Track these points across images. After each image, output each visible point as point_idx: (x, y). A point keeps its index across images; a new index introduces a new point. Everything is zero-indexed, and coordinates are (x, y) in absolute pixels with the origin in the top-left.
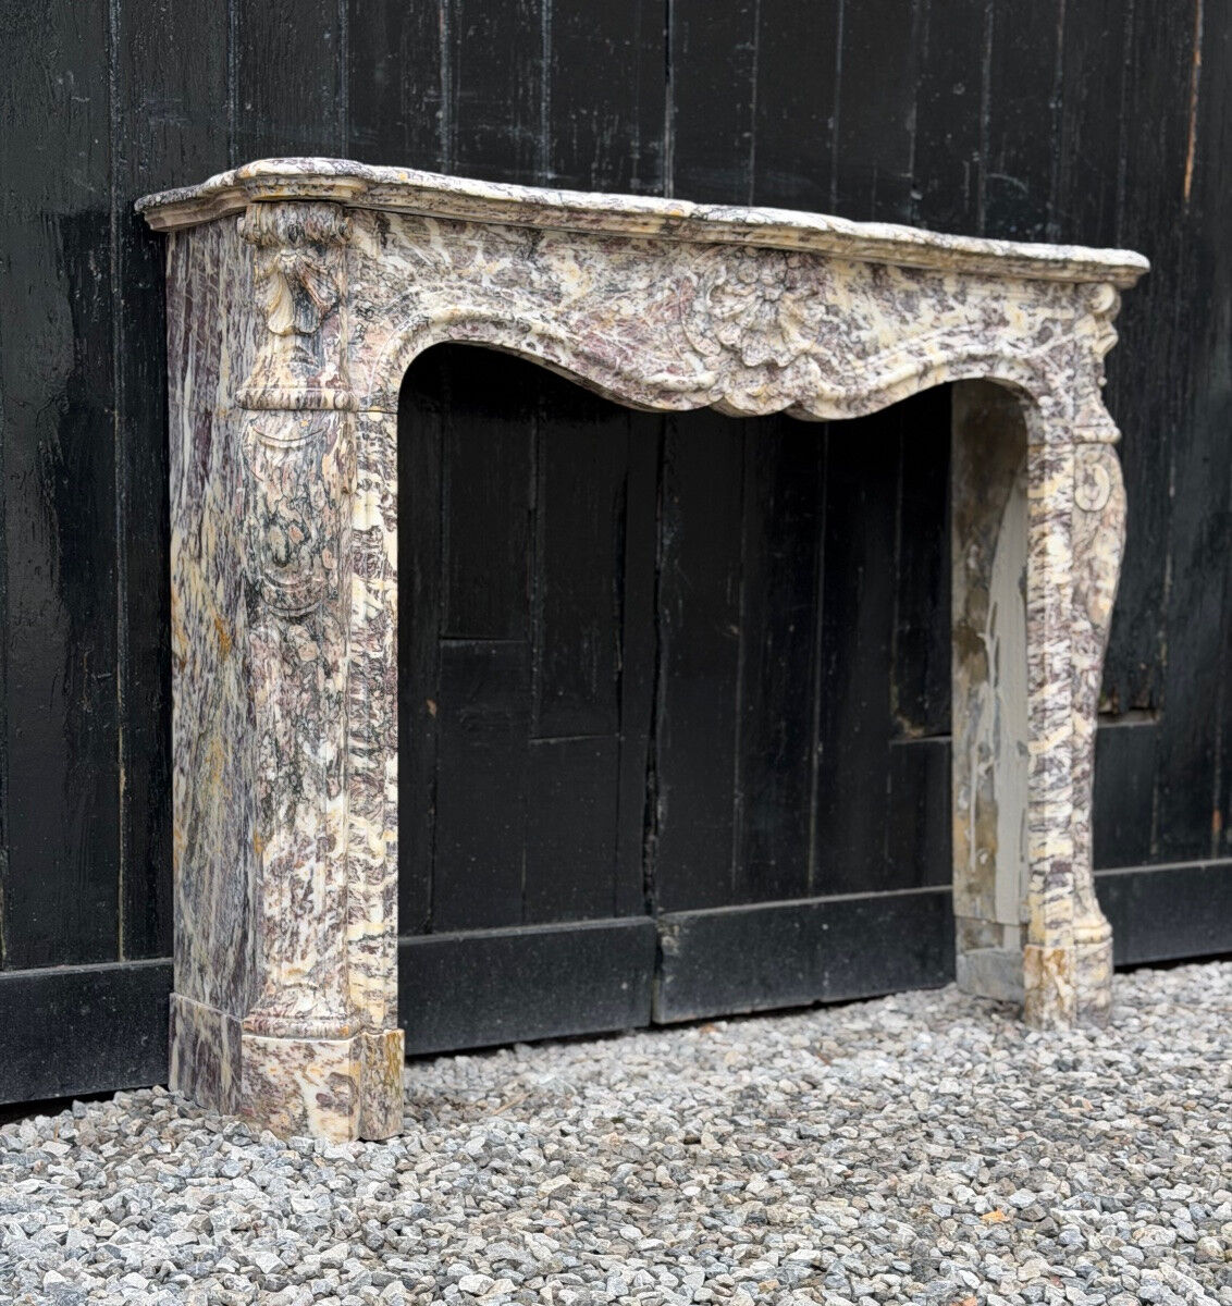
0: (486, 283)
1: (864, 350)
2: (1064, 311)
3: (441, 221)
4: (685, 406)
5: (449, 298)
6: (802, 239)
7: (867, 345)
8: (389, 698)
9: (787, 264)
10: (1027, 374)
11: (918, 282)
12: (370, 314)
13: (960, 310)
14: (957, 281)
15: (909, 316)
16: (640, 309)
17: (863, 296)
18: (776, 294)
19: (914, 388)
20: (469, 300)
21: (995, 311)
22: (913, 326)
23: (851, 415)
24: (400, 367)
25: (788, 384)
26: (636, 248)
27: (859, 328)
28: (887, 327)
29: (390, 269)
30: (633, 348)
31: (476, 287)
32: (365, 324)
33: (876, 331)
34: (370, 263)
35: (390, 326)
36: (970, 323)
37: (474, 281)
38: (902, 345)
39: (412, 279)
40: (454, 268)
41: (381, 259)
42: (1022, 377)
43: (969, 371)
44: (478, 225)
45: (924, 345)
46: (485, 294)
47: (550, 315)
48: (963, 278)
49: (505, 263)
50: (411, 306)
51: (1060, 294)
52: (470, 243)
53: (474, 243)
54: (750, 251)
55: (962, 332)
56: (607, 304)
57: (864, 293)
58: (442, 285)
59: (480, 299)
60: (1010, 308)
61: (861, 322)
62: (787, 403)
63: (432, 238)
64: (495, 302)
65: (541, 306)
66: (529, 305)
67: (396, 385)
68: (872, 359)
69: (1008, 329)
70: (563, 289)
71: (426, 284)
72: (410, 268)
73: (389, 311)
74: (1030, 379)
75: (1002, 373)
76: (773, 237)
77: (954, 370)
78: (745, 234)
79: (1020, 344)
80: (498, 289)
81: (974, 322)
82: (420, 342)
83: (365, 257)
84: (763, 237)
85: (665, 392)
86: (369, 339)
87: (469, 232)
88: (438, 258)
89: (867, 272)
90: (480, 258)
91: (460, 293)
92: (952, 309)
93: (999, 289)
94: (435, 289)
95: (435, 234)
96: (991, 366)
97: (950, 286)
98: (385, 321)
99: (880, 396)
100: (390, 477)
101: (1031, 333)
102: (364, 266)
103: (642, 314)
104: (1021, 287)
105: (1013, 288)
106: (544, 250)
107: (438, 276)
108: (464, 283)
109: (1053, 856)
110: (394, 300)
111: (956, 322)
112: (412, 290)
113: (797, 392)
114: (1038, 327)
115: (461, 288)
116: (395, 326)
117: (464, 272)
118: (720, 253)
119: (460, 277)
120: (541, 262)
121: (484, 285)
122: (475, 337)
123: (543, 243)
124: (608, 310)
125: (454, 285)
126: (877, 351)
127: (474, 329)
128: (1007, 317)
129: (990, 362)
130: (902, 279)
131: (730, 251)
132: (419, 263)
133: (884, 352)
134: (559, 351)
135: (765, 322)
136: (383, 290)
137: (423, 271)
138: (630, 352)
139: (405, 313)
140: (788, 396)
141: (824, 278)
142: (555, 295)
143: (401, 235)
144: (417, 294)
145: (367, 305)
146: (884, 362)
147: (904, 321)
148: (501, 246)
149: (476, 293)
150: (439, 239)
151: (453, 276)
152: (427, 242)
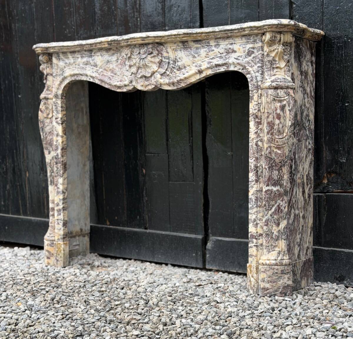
0: (81, 65)
1: (179, 68)
2: (258, 44)
3: (71, 52)
4: (125, 90)
5: (72, 70)
6: (142, 40)
7: (180, 66)
8: (60, 165)
9: (147, 47)
10: (241, 68)
11: (200, 44)
12: (55, 77)
13: (216, 50)
14: (215, 42)
15: (196, 55)
16: (114, 66)
17: (180, 52)
18: (144, 56)
19: (198, 77)
20: (76, 70)
21: (230, 49)
22: (198, 58)
23: (175, 88)
24: (61, 88)
25: (153, 81)
26: (113, 50)
27: (178, 62)
28: (188, 60)
29: (60, 66)
30: (113, 76)
31: (79, 67)
32: (54, 79)
33: (184, 62)
34: (55, 65)
36: (221, 54)
37: (79, 65)
38: (194, 65)
39: (65, 67)
40: (74, 63)
41: (59, 63)
42: (240, 69)
43: (219, 69)
44: (79, 51)
45: (202, 63)
47: (94, 70)
48: (217, 40)
49: (85, 59)
50: (64, 73)
51: (256, 38)
52: (77, 56)
54: (137, 46)
55: (218, 57)
56: (107, 66)
57: (181, 51)
58: (71, 67)
60: (235, 47)
61: (179, 60)
62: (153, 86)
64: (82, 70)
65: (93, 69)
66: (89, 69)
67: (60, 92)
68: (183, 70)
69: (236, 54)
70: (97, 64)
71: (68, 67)
72: (64, 65)
73: (60, 75)
74: (243, 69)
75: (232, 68)
76: (134, 41)
77: (213, 70)
78: (128, 42)
79: (239, 58)
80: (83, 66)
81: (223, 53)
82: (66, 82)
84: (132, 42)
85: (119, 87)
87: (77, 53)
88: (70, 61)
89: (180, 44)
90: (80, 59)
91: (74, 68)
92: (213, 50)
93: (231, 41)
95: (70, 56)
96: (228, 67)
97: (212, 43)
98: (58, 78)
99: (185, 81)
100: (59, 113)
101: (245, 53)
103: (115, 67)
104: (240, 39)
105: (237, 39)
106: (94, 55)
107: (71, 65)
109: (251, 232)
110: (61, 72)
111: (215, 54)
112: (65, 69)
113: (155, 83)
114: (247, 51)
116: (60, 78)
117: (76, 63)
118: (130, 48)
119: (76, 65)
120: (93, 58)
122: (78, 79)
123: (93, 53)
124: (107, 67)
126: (185, 67)
127: (77, 77)
128: (235, 50)
129: (227, 66)
130: (194, 44)
131: (132, 47)
132: (66, 63)
133: (188, 68)
134: (95, 80)
135: (141, 64)
136: (59, 71)
137: (67, 65)
138: (111, 78)
140: (153, 84)
141: (162, 49)
142: (96, 66)
143: (62, 57)
145: (55, 75)
146: (186, 71)
147: (194, 57)
148: (84, 56)
149: (78, 68)
150: (71, 57)
151: (74, 65)
152: (68, 58)
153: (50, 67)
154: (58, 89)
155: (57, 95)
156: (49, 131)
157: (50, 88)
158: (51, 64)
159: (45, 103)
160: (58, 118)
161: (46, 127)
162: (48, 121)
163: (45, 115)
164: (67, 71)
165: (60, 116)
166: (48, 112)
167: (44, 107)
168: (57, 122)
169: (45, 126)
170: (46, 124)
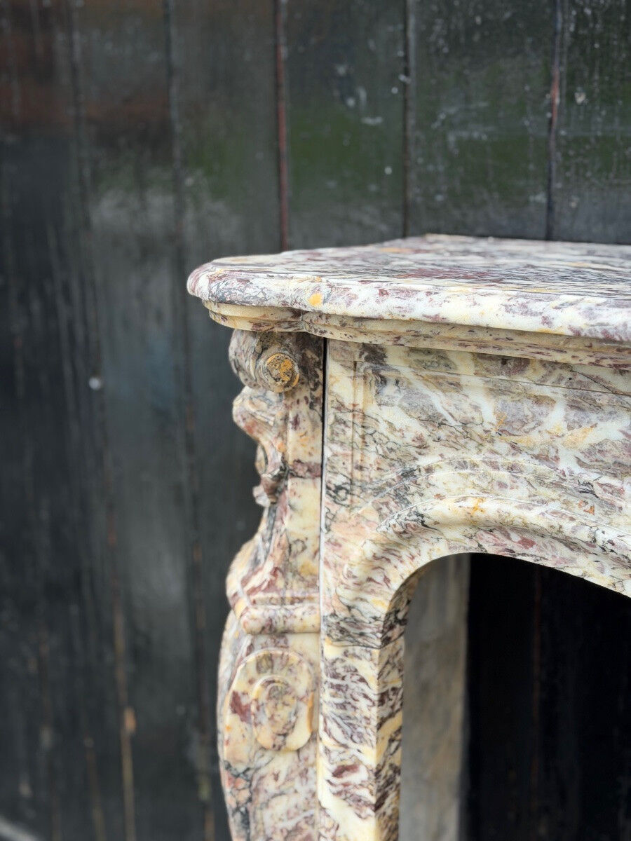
0: (567, 464)
5: (484, 484)
12: (342, 493)
20: (522, 492)
24: (387, 580)
29: (383, 428)
31: (543, 468)
32: (335, 509)
34: (348, 417)
35: (374, 517)
39: (422, 446)
40: (501, 432)
41: (372, 409)
46: (556, 485)
49: (608, 429)
50: (413, 489)
52: (538, 390)
53: (546, 391)
58: (477, 458)
59: (545, 492)
63: (464, 380)
64: (575, 501)
67: (378, 605)
71: (450, 454)
72: (416, 428)
73: (378, 491)
80: (590, 476)
82: (425, 548)
83: (341, 407)
86: (337, 533)
87: (535, 375)
88: (471, 414)
90: (557, 417)
91: (504, 475)
94: (463, 465)
95: (469, 375)
98: (366, 507)
102: (338, 421)
107: (472, 445)
108: (522, 459)
110: (391, 475)
112: (424, 462)
115: (511, 468)
116: (382, 517)
117: (522, 441)
121: (563, 465)
122: (530, 555)
125: (500, 460)
127: (527, 543)
132: (433, 420)
136: (371, 458)
137: (442, 433)
139: (401, 497)
144: (429, 470)
145: (339, 480)
148: (604, 399)
149: (540, 479)
150: (477, 381)
151: (502, 446)
152: (457, 386)
153: (305, 425)
154: (364, 584)
155: (355, 623)
156: (290, 825)
157: (302, 560)
158: (318, 403)
159: (270, 658)
160: (352, 768)
161: (266, 804)
162: (283, 764)
163: (265, 736)
164: (437, 476)
165: (369, 756)
166: (284, 713)
167: (257, 686)
168: (343, 793)
169: (262, 798)
170: (270, 786)
